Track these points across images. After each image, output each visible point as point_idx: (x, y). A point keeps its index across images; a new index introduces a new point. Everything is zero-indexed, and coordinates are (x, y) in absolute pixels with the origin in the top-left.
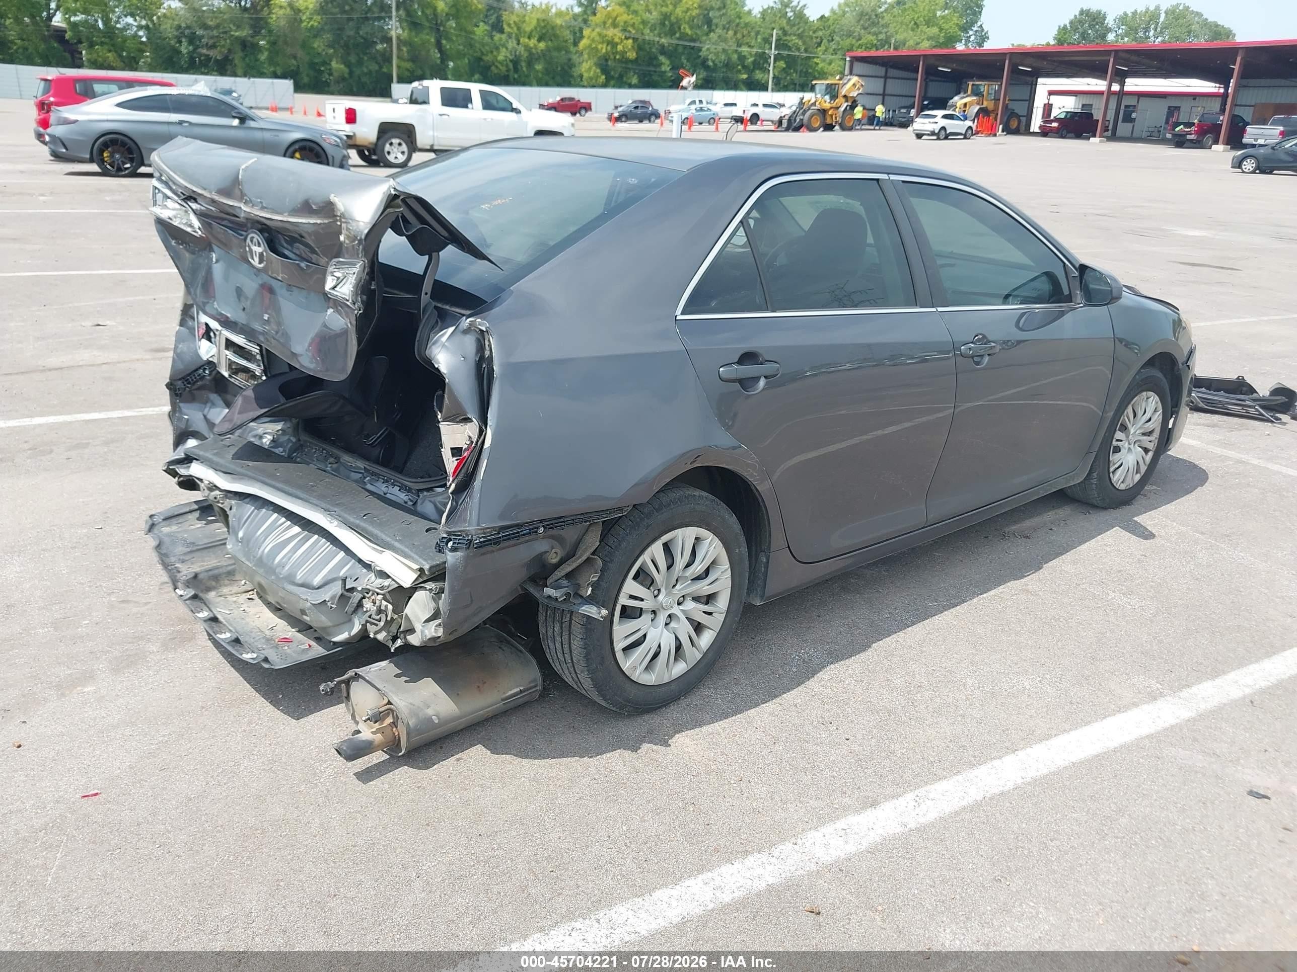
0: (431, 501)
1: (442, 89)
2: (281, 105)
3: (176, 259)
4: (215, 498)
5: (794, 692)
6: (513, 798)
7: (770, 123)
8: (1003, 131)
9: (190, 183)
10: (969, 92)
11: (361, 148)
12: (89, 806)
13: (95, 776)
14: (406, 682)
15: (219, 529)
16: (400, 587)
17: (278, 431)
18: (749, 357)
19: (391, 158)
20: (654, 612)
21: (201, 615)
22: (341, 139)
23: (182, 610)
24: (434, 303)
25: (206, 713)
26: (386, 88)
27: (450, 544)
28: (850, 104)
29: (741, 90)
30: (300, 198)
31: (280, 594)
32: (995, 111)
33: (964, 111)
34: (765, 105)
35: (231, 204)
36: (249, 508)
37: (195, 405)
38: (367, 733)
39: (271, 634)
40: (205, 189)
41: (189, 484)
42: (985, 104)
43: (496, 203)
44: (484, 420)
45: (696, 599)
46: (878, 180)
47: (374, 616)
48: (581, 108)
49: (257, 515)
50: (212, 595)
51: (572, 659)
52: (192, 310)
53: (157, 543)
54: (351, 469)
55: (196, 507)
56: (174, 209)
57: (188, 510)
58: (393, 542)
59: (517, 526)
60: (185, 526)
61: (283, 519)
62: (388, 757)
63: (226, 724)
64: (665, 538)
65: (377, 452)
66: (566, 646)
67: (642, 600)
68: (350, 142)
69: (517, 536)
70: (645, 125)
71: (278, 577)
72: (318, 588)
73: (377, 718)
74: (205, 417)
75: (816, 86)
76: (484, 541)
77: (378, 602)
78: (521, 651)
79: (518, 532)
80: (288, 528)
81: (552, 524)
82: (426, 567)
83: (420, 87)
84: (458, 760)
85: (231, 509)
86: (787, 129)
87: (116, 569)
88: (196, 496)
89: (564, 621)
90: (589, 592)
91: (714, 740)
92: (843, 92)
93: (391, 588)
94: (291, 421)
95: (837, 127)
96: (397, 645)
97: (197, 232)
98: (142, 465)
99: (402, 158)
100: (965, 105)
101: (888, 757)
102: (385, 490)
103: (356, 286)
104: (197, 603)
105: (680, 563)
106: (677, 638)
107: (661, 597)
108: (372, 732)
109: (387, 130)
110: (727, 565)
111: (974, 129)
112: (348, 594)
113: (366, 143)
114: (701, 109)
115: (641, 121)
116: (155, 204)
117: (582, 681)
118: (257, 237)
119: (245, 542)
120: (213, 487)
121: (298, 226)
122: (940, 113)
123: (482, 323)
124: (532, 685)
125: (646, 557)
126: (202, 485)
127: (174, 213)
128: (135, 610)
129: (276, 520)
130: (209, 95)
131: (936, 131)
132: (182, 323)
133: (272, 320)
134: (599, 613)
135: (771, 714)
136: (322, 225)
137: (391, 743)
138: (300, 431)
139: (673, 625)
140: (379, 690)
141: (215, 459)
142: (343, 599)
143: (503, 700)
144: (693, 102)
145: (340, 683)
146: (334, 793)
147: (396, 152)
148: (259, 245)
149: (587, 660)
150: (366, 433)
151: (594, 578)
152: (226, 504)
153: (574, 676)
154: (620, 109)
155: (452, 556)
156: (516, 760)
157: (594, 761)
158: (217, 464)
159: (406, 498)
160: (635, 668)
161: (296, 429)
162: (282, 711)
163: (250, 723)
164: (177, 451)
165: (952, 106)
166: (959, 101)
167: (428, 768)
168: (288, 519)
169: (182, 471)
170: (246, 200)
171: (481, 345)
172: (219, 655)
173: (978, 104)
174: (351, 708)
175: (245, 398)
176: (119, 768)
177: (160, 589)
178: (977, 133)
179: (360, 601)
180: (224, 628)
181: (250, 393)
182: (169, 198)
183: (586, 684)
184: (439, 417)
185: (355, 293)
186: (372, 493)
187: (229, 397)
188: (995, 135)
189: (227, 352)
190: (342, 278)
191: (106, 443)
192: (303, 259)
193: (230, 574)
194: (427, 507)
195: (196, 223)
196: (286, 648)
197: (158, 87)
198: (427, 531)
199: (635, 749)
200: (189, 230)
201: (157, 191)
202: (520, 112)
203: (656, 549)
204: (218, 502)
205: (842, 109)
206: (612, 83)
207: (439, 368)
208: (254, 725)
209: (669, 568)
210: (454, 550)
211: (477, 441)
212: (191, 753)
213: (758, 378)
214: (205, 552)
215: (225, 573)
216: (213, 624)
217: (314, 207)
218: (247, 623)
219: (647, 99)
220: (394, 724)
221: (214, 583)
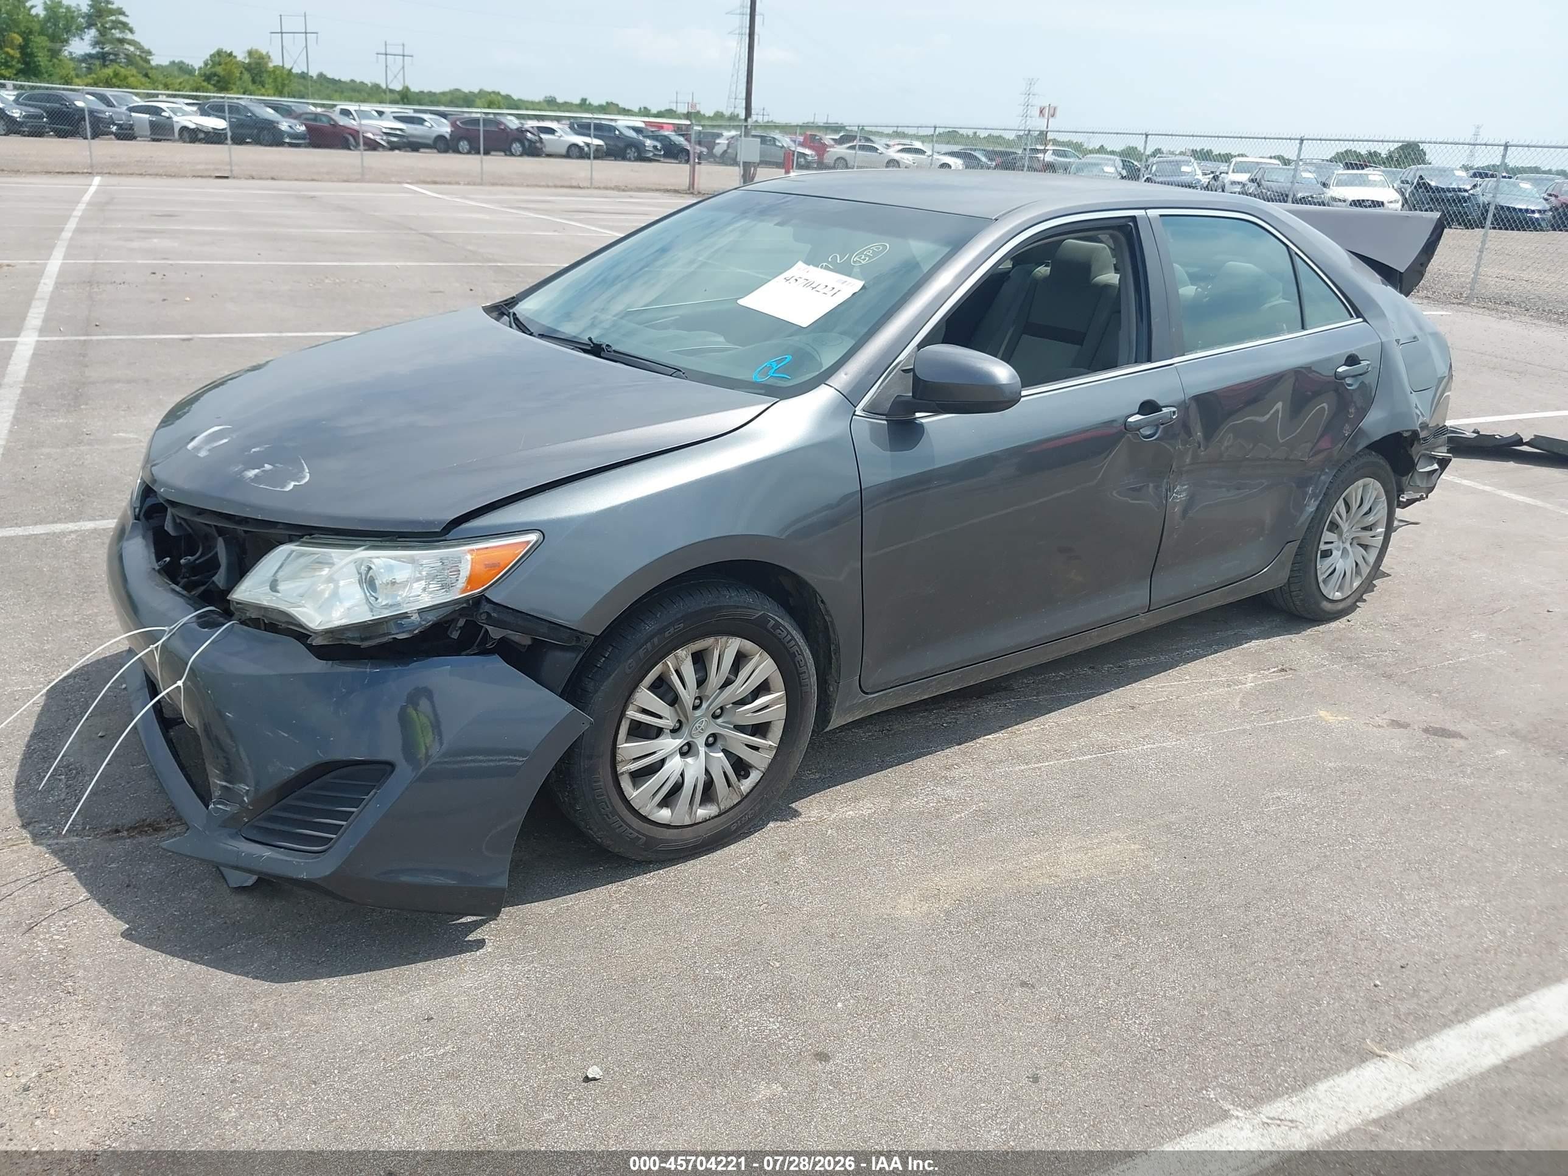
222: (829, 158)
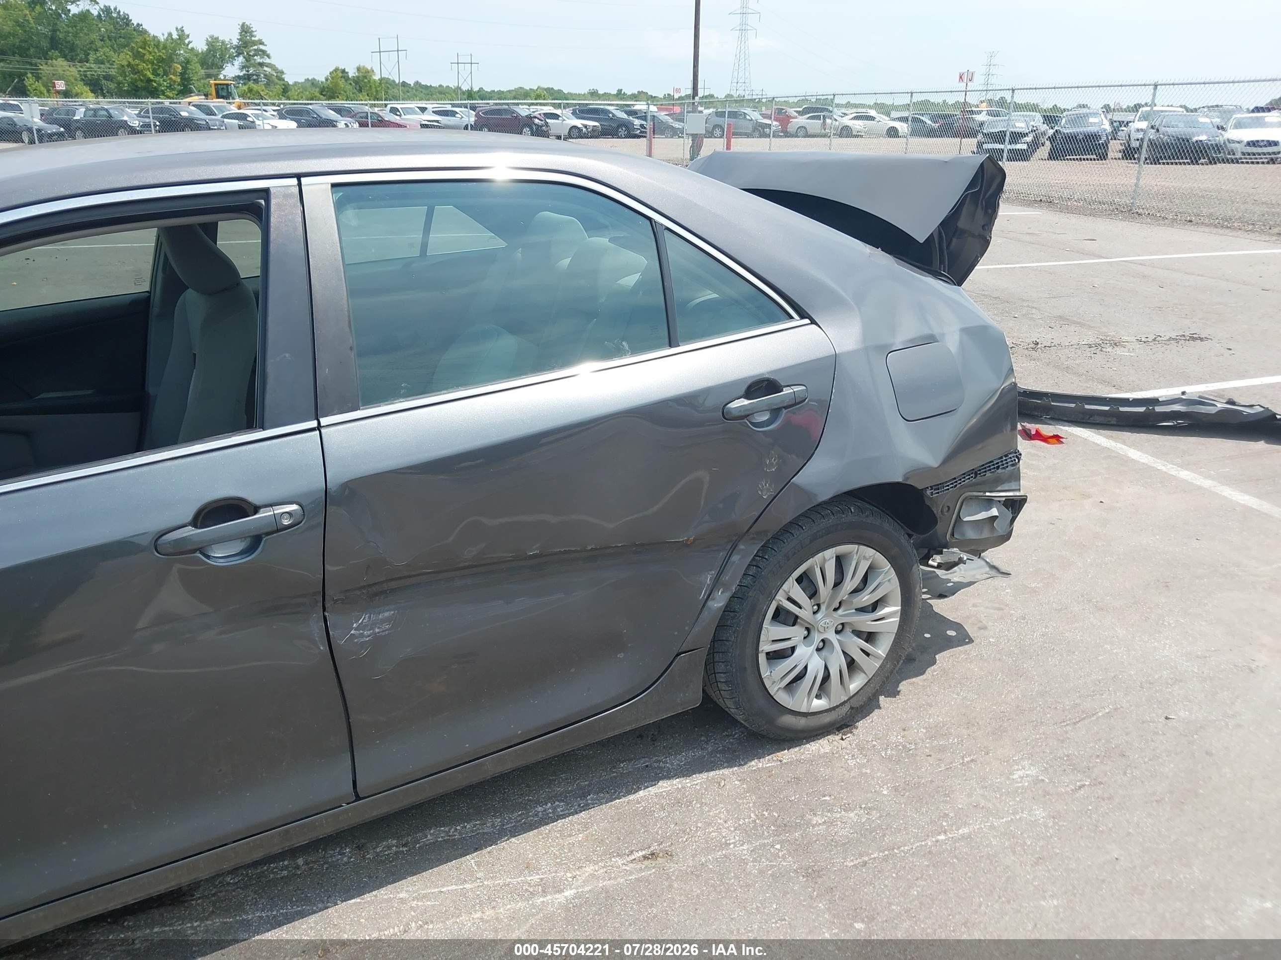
222: (791, 128)
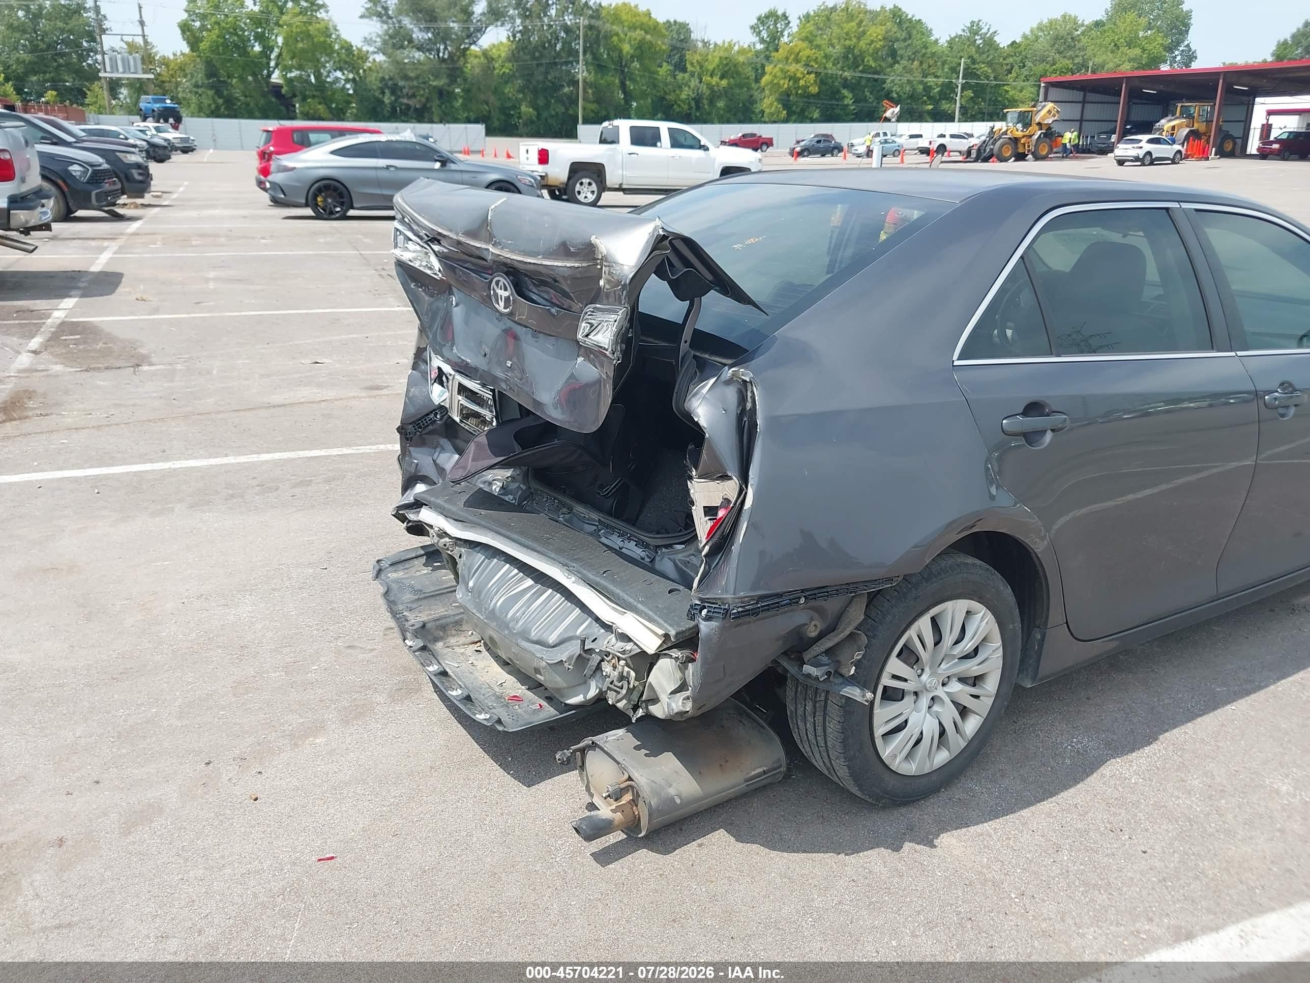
0: (670, 559)
1: (632, 128)
2: (472, 149)
3: (414, 301)
4: (445, 545)
5: (1072, 790)
6: (764, 897)
7: (958, 154)
8: (1216, 155)
9: (435, 224)
10: (1178, 114)
11: (553, 188)
12: (325, 871)
13: (329, 837)
14: (646, 755)
15: (447, 576)
16: (643, 653)
17: (508, 478)
18: (1033, 408)
19: (581, 198)
20: (916, 693)
21: (431, 669)
22: (535, 179)
23: (409, 660)
24: (693, 352)
25: (435, 774)
26: (571, 129)
27: (704, 612)
28: (1044, 131)
29: (926, 121)
30: (557, 240)
31: (513, 650)
32: (1207, 134)
33: (1172, 134)
34: (952, 136)
35: (479, 245)
36: (480, 557)
37: (424, 449)
38: (605, 811)
39: (501, 691)
40: (451, 231)
41: (418, 529)
42: (1196, 126)
43: (749, 242)
44: (744, 479)
45: (962, 680)
46: (1167, 209)
47: (616, 683)
48: (763, 144)
49: (490, 564)
50: (440, 645)
51: (826, 743)
52: (424, 354)
53: (386, 589)
54: (583, 520)
55: (423, 552)
56: (414, 252)
57: (414, 555)
58: (636, 604)
59: (779, 595)
60: (412, 572)
61: (516, 571)
62: (625, 836)
63: (456, 787)
64: (933, 612)
65: (611, 503)
66: (820, 729)
67: (906, 680)
68: (543, 183)
69: (778, 606)
70: (828, 159)
71: (510, 631)
72: (553, 647)
73: (616, 795)
74: (434, 461)
75: (1008, 114)
76: (742, 612)
77: (620, 668)
78: (763, 727)
79: (778, 603)
80: (521, 580)
81: (815, 594)
82: (672, 633)
83: (611, 127)
84: (700, 845)
85: (460, 557)
86: (976, 160)
87: (342, 612)
88: (425, 541)
89: (818, 699)
90: (852, 672)
91: (985, 842)
92: (1037, 119)
93: (633, 653)
94: (520, 469)
95: (1030, 156)
96: (639, 716)
97: (438, 275)
98: (362, 504)
99: (591, 198)
100: (1173, 128)
101: (1197, 878)
102: (621, 544)
103: (618, 334)
104: (426, 654)
105: (948, 639)
106: (940, 723)
107: (924, 677)
108: (611, 810)
109: (578, 169)
110: (999, 643)
111: (1184, 152)
112: (588, 656)
113: (557, 183)
114: (886, 142)
115: (823, 155)
116: (396, 246)
117: (836, 768)
118: (503, 281)
119: (477, 593)
120: (443, 534)
121: (552, 270)
122: (1145, 137)
123: (745, 373)
124: (776, 765)
125: (912, 633)
126: (431, 531)
127: (414, 255)
128: (361, 656)
129: (508, 572)
130: (414, 140)
131: (1141, 157)
132: (415, 367)
133: (514, 367)
134: (864, 696)
135: (1049, 815)
136: (580, 269)
137: (631, 823)
138: (530, 479)
139: (936, 708)
140: (618, 763)
141: (447, 506)
142: (582, 659)
143: (746, 781)
144: (878, 135)
145: (575, 751)
146: (572, 875)
147: (586, 191)
148: (506, 290)
149: (844, 746)
150: (599, 483)
151: (858, 656)
152: (456, 552)
153: (827, 761)
154: (802, 144)
155: (705, 625)
156: (764, 851)
157: (852, 859)
158: (449, 511)
159: (643, 554)
160: (895, 756)
161: (526, 476)
162: (512, 775)
163: (480, 788)
164: (405, 496)
165: (1159, 129)
166: (1166, 124)
167: (669, 853)
168: (520, 571)
169: (412, 516)
170: (495, 241)
171: (743, 396)
172: (445, 709)
173: (1187, 126)
174: (585, 778)
175: (478, 445)
176: (353, 830)
177: (384, 635)
178: (1187, 157)
179: (599, 663)
180: (454, 683)
181: (483, 439)
182: (410, 240)
183: (842, 772)
184: (694, 473)
185: (615, 343)
186: (610, 548)
187: (459, 442)
188: (1207, 159)
189: (460, 398)
190: (596, 325)
191: (328, 481)
192: (554, 305)
193: (458, 623)
194: (666, 565)
195: (436, 264)
196: (517, 707)
197: (368, 135)
198: (670, 592)
199: (897, 849)
200: (429, 272)
201: (398, 233)
202: (707, 149)
203: (924, 624)
204: (448, 549)
205: (1036, 137)
206: (794, 118)
207: (699, 422)
208: (485, 790)
209: (936, 644)
210: (708, 618)
211: (736, 501)
212: (422, 819)
213: (1044, 432)
214: (432, 600)
215: (452, 623)
216: (443, 678)
217: (572, 249)
218: (476, 678)
219: (829, 133)
220: (634, 802)
221: (441, 634)
